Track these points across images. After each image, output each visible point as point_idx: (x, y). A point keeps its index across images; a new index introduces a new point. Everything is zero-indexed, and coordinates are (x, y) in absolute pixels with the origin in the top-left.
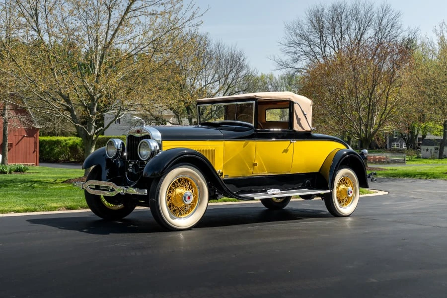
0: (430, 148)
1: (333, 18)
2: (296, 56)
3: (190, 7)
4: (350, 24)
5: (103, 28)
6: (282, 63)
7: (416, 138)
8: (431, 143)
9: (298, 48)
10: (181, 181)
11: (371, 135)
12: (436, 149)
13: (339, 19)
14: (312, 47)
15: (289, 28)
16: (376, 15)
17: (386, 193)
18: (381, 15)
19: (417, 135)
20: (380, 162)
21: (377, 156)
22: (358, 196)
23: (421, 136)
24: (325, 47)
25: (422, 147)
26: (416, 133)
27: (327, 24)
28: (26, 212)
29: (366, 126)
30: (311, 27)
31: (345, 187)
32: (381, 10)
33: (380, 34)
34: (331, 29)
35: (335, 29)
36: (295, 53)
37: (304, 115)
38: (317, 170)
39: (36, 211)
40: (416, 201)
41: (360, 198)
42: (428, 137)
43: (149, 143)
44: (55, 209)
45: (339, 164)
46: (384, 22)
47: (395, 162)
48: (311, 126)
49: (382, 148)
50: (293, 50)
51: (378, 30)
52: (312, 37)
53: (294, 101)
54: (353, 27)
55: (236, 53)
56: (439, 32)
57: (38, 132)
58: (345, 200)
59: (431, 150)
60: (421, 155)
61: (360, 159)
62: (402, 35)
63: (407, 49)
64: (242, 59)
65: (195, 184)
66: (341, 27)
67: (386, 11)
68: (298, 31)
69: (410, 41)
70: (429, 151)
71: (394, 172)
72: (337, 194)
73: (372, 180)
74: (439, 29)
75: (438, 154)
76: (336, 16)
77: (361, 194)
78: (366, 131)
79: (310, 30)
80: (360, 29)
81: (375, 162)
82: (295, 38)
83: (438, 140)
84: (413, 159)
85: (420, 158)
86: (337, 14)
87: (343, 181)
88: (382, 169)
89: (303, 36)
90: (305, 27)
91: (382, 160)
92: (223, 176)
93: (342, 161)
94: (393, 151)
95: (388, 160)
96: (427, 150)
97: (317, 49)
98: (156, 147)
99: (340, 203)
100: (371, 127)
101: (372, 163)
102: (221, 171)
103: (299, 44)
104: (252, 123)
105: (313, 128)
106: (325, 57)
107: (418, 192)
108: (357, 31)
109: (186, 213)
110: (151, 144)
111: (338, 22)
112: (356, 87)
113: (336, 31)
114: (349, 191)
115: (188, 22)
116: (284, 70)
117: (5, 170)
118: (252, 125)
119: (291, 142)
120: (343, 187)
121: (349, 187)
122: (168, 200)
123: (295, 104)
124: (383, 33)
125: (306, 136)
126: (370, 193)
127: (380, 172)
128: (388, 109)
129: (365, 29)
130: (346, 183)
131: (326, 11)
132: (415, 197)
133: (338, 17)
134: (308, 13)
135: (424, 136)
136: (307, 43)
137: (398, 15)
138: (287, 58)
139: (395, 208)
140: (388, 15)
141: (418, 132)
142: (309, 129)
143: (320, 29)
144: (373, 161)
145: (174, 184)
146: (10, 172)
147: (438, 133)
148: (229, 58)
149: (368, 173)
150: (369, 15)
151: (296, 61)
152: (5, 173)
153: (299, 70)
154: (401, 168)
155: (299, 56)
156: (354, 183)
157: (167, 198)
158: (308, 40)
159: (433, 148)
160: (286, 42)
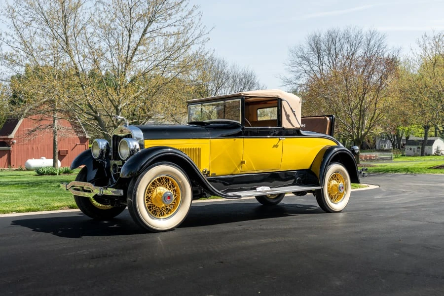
0: (413, 147)
1: (328, 41)
2: (298, 74)
3: (198, 26)
4: (343, 46)
5: (125, 48)
6: (287, 80)
7: (401, 140)
8: (413, 143)
9: (300, 68)
10: (161, 180)
11: (363, 137)
12: (418, 148)
13: (334, 42)
14: (311, 66)
15: (292, 51)
16: (365, 38)
17: (377, 187)
18: (369, 38)
19: (402, 137)
20: (371, 159)
21: (368, 155)
22: (350, 190)
23: (405, 138)
24: (322, 65)
25: (406, 147)
26: (401, 135)
27: (323, 47)
28: (29, 212)
29: (358, 129)
30: (310, 50)
31: (337, 183)
32: (369, 33)
33: (368, 53)
34: (326, 51)
35: (330, 51)
36: (298, 72)
37: (293, 112)
38: (308, 167)
39: (38, 210)
40: (406, 194)
41: (352, 192)
42: (410, 138)
43: (128, 142)
44: (58, 208)
45: (330, 160)
46: (372, 43)
47: (383, 159)
48: (300, 123)
49: (373, 148)
50: (295, 69)
51: (367, 50)
52: (311, 58)
53: (282, 98)
54: (346, 48)
55: (248, 73)
56: (422, 43)
57: (88, 141)
58: (337, 196)
59: (414, 149)
60: (405, 153)
61: (351, 155)
62: (387, 54)
63: (392, 64)
64: (253, 77)
65: (177, 184)
66: (335, 49)
67: (373, 34)
68: (300, 54)
69: (394, 58)
70: (412, 150)
71: (383, 168)
72: (328, 191)
73: (363, 176)
74: (421, 40)
75: (420, 152)
76: (331, 40)
77: (354, 188)
78: (358, 133)
79: (309, 53)
80: (351, 50)
81: (366, 159)
82: (297, 60)
83: (420, 141)
84: (399, 156)
85: (404, 156)
86: (332, 39)
87: (334, 177)
88: (373, 166)
89: (303, 58)
90: (306, 50)
91: (372, 158)
92: (210, 175)
93: (332, 157)
94: (381, 150)
95: (377, 158)
96: (411, 149)
97: (316, 68)
98: (136, 146)
99: (332, 198)
100: (362, 130)
101: (364, 161)
102: (208, 170)
103: (300, 64)
104: (239, 121)
105: (303, 125)
106: (321, 74)
107: (406, 185)
108: (349, 51)
109: (167, 213)
110: (131, 143)
111: (332, 45)
112: (348, 96)
113: (332, 52)
114: (340, 187)
115: (197, 40)
116: (288, 86)
117: (55, 172)
118: (240, 122)
119: (280, 140)
120: (334, 183)
121: (340, 183)
122: (147, 200)
123: (283, 101)
124: (371, 52)
125: (296, 133)
126: (362, 187)
127: (371, 168)
128: (376, 115)
129: (355, 50)
130: (338, 180)
131: (323, 36)
132: (404, 190)
133: (332, 41)
134: (307, 38)
135: (407, 138)
136: (307, 63)
137: (384, 37)
138: (291, 76)
139: (386, 202)
140: (375, 37)
141: (402, 134)
142: (298, 126)
143: (318, 51)
144: (365, 159)
145: (153, 183)
146: (59, 174)
147: (419, 135)
148: (242, 77)
149: (359, 169)
150: (359, 38)
151: (298, 78)
152: (55, 174)
153: (300, 86)
154: (389, 165)
155: (301, 74)
156: (345, 178)
157: (145, 199)
158: (308, 60)
159: (415, 147)
160: (290, 63)
